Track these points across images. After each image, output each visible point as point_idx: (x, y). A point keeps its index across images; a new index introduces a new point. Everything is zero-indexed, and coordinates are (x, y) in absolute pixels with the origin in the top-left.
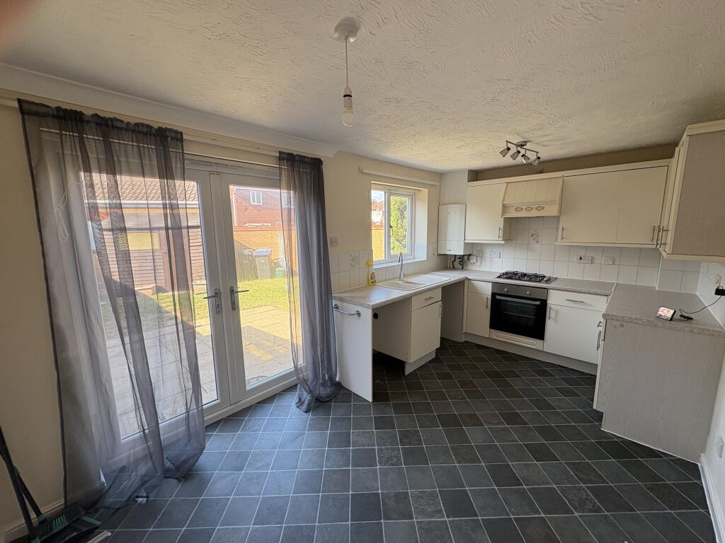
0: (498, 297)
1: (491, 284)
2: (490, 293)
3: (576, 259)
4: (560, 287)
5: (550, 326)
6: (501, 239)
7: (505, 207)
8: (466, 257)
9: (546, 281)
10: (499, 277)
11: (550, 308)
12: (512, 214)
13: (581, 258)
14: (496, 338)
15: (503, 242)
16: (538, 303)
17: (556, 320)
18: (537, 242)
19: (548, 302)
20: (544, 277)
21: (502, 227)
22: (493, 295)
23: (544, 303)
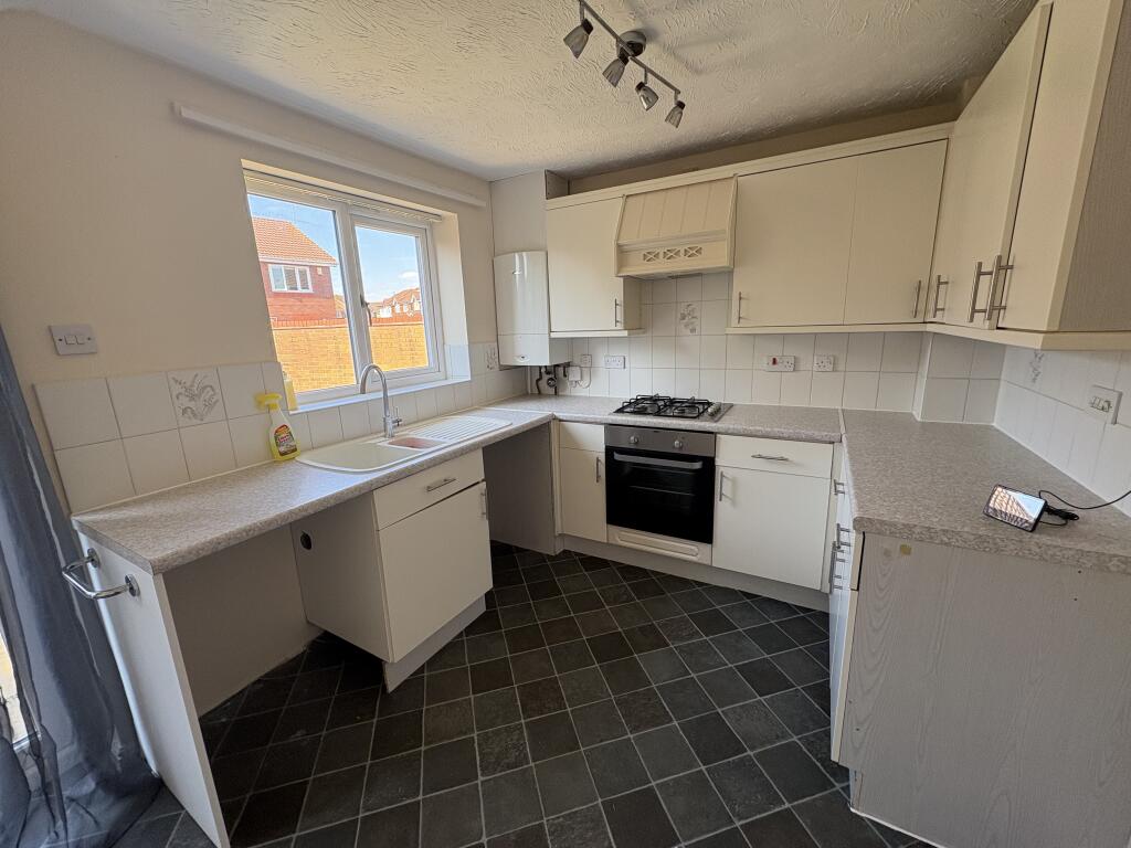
0: (617, 457)
1: (603, 427)
2: (603, 448)
3: (765, 362)
4: (739, 427)
5: (723, 512)
6: (620, 326)
7: (622, 251)
8: (561, 370)
9: (712, 415)
10: (620, 411)
11: (722, 476)
12: (639, 268)
13: (775, 362)
14: (621, 543)
15: (625, 333)
16: (697, 465)
17: (734, 502)
18: (693, 330)
19: (718, 462)
20: (709, 404)
21: (620, 299)
22: (609, 451)
23: (709, 464)
